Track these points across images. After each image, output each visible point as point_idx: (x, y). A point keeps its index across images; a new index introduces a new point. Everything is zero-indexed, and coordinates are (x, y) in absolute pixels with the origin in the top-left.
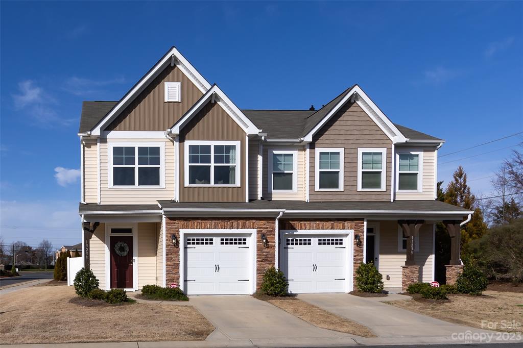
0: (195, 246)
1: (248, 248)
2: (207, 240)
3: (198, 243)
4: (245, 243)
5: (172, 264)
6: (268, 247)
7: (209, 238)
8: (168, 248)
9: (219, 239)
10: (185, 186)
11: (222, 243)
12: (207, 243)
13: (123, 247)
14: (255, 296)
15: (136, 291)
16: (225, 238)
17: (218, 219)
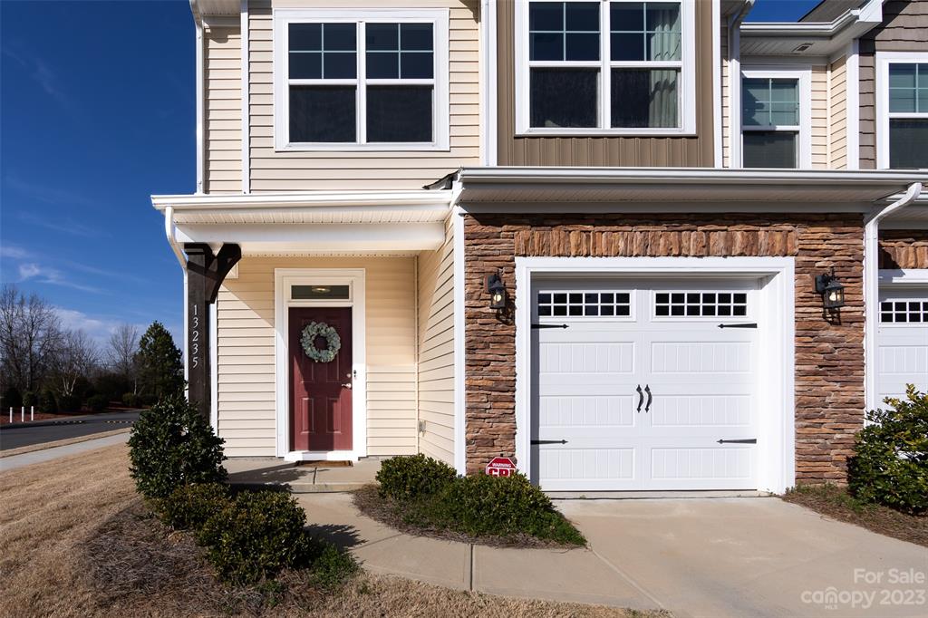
0: (566, 319)
1: (754, 326)
2: (607, 298)
3: (576, 311)
4: (740, 311)
5: (490, 383)
6: (837, 323)
7: (615, 292)
8: (475, 326)
9: (651, 295)
10: (518, 132)
11: (661, 311)
12: (607, 311)
13: (325, 338)
14: (789, 496)
15: (359, 459)
16: (670, 292)
17: (657, 219)
